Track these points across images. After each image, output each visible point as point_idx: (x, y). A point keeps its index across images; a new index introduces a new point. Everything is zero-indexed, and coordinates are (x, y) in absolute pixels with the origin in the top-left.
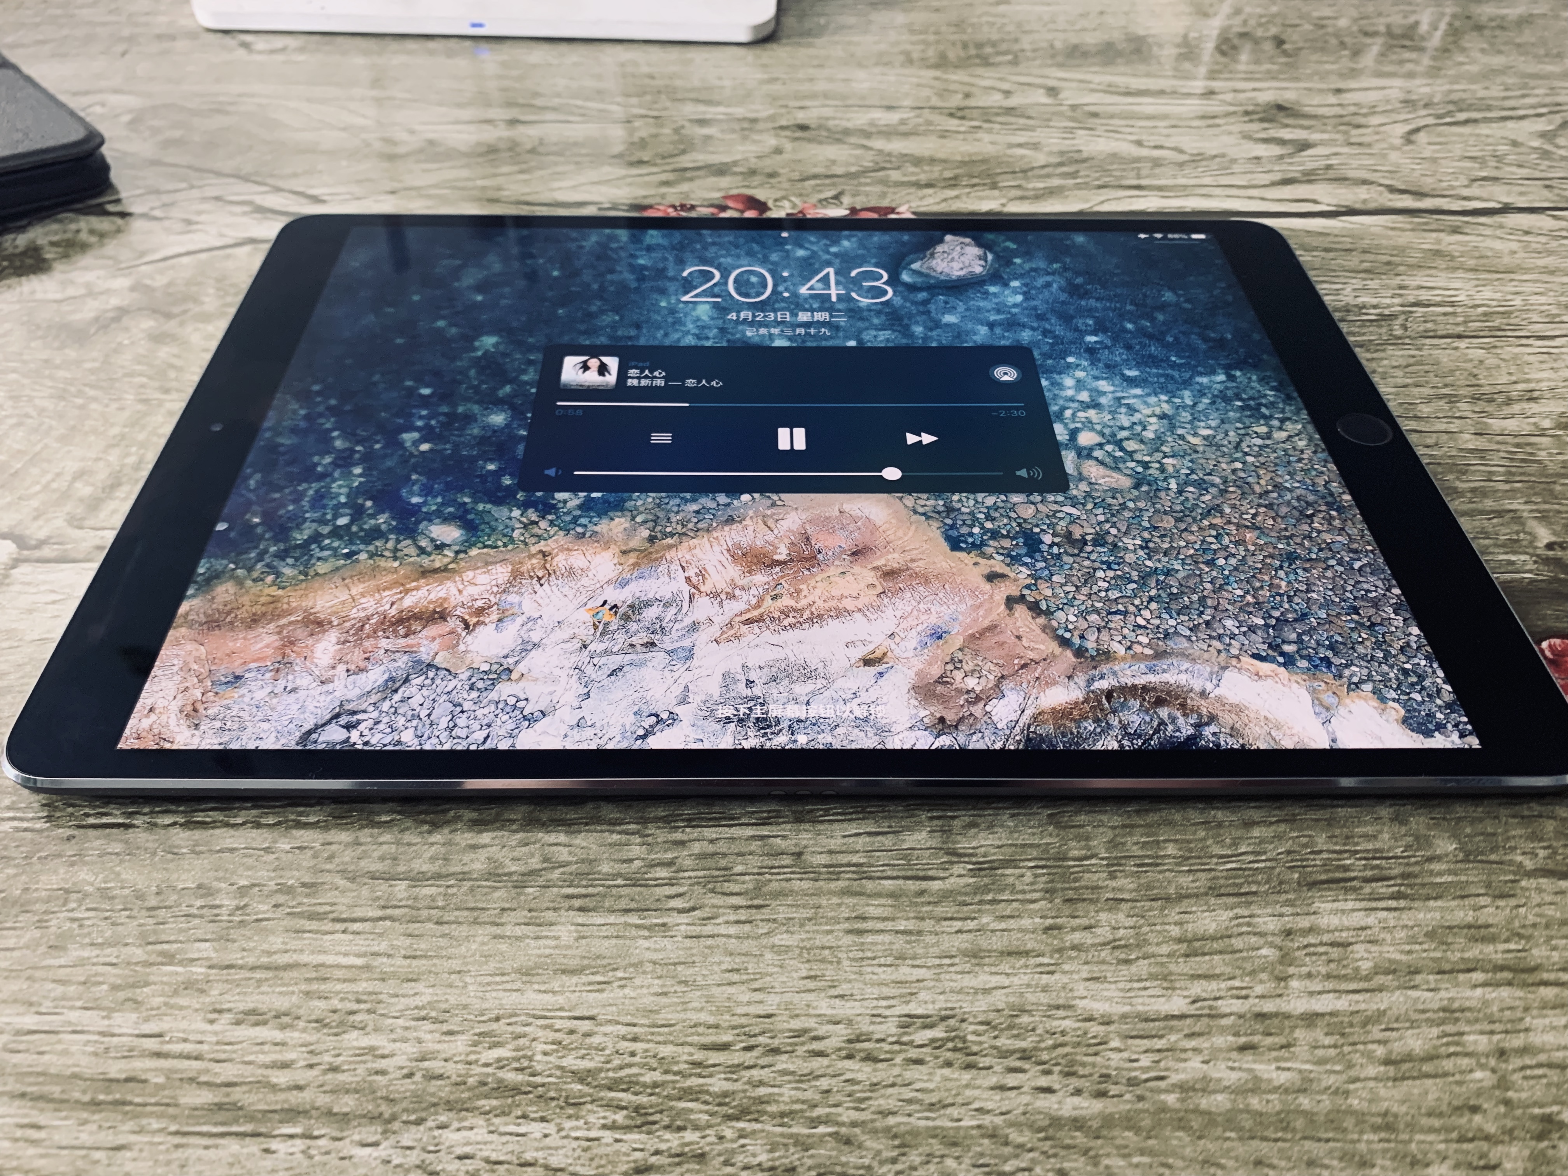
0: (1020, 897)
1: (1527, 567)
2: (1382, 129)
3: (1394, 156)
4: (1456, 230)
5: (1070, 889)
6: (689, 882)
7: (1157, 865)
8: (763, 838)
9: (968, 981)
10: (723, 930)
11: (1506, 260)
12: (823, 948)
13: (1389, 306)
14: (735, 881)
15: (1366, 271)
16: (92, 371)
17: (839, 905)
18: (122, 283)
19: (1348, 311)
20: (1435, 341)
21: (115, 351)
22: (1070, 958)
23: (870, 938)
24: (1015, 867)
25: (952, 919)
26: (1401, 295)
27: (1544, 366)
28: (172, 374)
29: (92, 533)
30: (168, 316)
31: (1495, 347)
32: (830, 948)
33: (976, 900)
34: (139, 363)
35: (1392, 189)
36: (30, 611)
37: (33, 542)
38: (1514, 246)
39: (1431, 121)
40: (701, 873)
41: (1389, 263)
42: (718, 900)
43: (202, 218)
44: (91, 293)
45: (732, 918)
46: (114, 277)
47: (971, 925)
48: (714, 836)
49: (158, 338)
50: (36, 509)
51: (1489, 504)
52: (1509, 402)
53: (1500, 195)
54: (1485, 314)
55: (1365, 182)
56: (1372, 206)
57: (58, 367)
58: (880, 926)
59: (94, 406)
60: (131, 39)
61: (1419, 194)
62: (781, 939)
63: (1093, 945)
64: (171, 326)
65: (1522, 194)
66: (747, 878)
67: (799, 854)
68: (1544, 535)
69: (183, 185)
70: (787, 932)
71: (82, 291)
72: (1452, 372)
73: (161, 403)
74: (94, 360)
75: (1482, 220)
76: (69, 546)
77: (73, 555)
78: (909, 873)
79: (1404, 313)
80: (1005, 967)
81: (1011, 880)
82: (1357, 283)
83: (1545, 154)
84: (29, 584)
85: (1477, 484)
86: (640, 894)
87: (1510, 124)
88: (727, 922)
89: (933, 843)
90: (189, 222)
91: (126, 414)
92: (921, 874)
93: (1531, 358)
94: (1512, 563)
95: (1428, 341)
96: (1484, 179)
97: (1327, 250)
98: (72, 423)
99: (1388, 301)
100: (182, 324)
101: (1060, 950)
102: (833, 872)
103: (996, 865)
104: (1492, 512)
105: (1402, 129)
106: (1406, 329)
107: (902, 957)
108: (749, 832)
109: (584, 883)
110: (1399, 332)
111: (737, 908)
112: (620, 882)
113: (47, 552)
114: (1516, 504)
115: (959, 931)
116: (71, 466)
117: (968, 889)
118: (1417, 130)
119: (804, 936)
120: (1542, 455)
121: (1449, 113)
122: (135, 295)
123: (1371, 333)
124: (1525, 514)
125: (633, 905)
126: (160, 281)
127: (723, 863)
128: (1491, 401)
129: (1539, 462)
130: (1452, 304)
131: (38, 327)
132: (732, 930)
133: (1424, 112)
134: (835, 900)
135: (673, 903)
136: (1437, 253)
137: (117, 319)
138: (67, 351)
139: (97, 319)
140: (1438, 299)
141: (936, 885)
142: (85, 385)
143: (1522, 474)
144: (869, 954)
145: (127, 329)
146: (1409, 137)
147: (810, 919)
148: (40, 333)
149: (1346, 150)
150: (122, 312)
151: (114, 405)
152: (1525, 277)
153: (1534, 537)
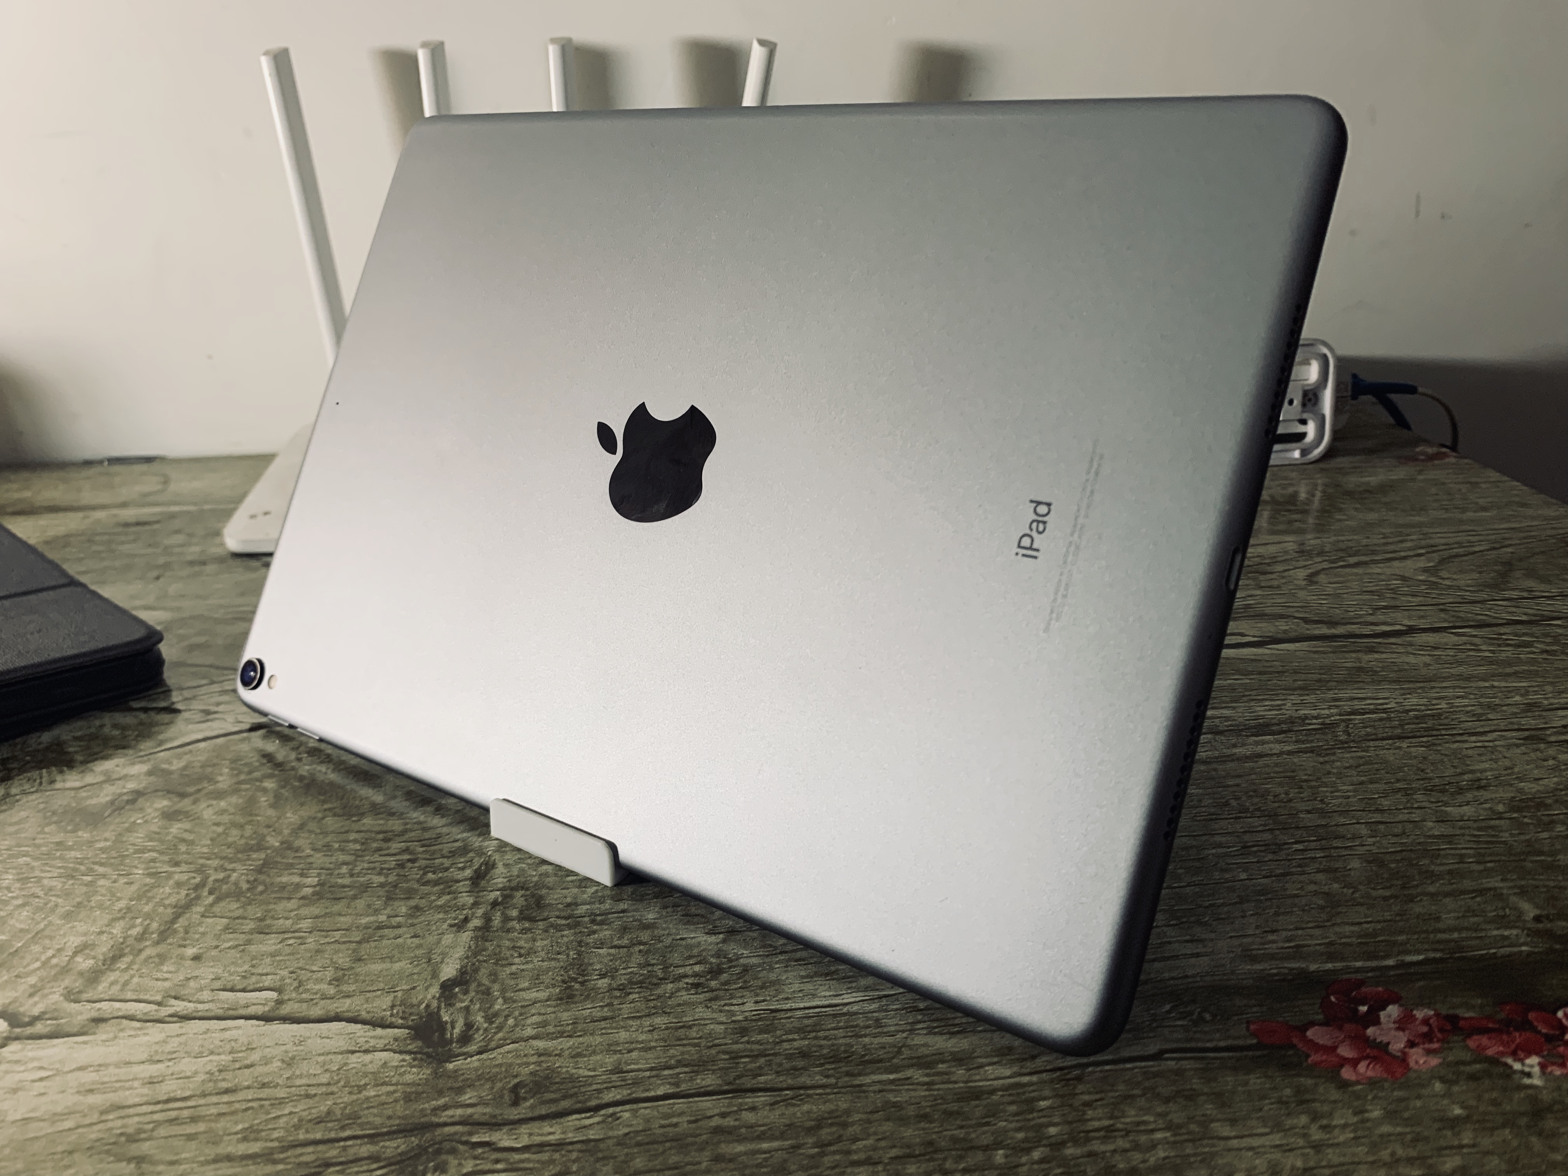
1: (1522, 940)
2: (1286, 574)
3: (1302, 594)
4: (1371, 650)
11: (1424, 671)
13: (1329, 716)
15: (1300, 688)
16: (103, 850)
18: (140, 769)
19: (1293, 723)
20: (1377, 743)
21: (128, 830)
26: (1337, 707)
27: (1483, 758)
28: (183, 848)
29: (89, 1006)
30: (183, 795)
31: (1434, 744)
34: (151, 840)
35: (1306, 621)
36: (15, 1091)
37: (27, 1019)
38: (1427, 659)
39: (1325, 565)
41: (1319, 681)
43: (221, 708)
44: (109, 779)
46: (133, 764)
49: (170, 816)
50: (32, 986)
51: (1468, 884)
52: (1461, 791)
53: (1404, 620)
54: (1417, 717)
55: (1282, 616)
56: (1293, 634)
57: (70, 848)
59: (102, 882)
60: (167, 566)
61: (1332, 624)
64: (185, 804)
65: (1422, 617)
68: (1530, 911)
69: (204, 682)
71: (100, 778)
72: (1400, 769)
73: (170, 875)
74: (106, 840)
75: (1392, 640)
76: (63, 1021)
77: (68, 1029)
79: (1343, 721)
82: (1296, 699)
83: (1434, 585)
84: (17, 1062)
85: (1451, 867)
87: (1396, 564)
90: (207, 712)
91: (134, 888)
93: (1470, 752)
94: (1507, 938)
95: (1372, 743)
96: (1385, 607)
97: (1260, 673)
98: (78, 900)
99: (1327, 712)
100: (195, 802)
104: (1473, 891)
105: (1302, 574)
106: (1349, 734)
110: (1343, 737)
113: (39, 1028)
114: (1494, 882)
116: (74, 941)
118: (1317, 573)
120: (1505, 836)
121: (1341, 559)
122: (152, 779)
123: (1318, 740)
124: (1505, 891)
126: (177, 765)
128: (1443, 791)
129: (1505, 843)
130: (1385, 711)
131: (54, 813)
133: (1319, 559)
136: (1360, 669)
137: (132, 802)
138: (80, 833)
139: (112, 802)
140: (1372, 707)
142: (94, 863)
143: (1490, 855)
145: (141, 809)
146: (1311, 579)
148: (55, 818)
149: (1259, 592)
150: (138, 794)
151: (123, 880)
152: (1444, 685)
153: (1520, 914)
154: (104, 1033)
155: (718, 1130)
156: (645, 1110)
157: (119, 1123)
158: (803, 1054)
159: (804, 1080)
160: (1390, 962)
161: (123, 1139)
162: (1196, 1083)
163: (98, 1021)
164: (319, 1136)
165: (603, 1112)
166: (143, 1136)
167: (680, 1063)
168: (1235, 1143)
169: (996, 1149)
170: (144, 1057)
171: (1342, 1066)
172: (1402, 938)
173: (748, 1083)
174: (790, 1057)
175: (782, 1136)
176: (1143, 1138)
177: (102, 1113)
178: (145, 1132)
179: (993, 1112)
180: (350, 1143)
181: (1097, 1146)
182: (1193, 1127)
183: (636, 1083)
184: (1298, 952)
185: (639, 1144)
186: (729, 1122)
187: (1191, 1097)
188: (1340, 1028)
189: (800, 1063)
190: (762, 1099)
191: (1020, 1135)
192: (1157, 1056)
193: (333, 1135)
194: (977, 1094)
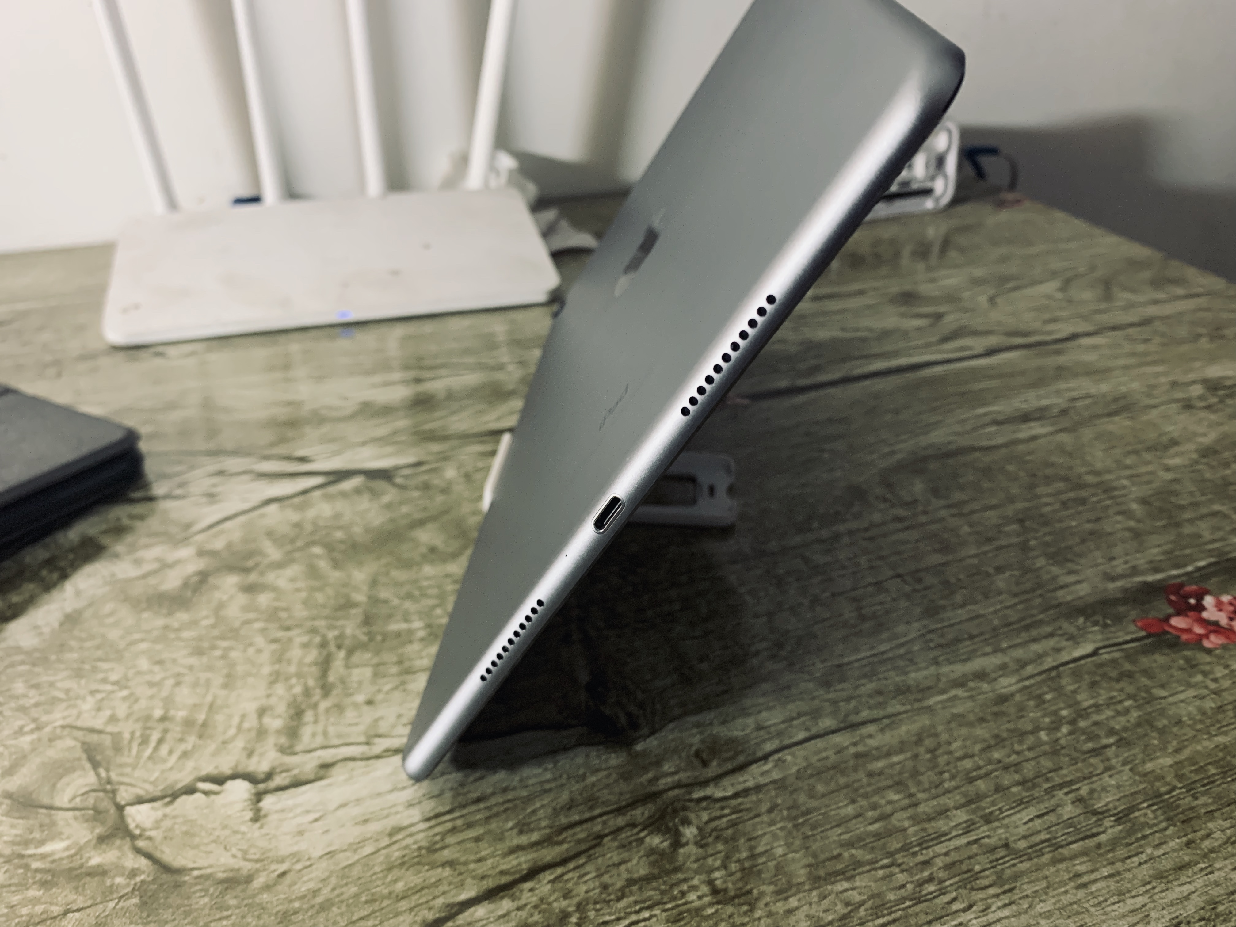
0: (1155, 829)
2: (973, 299)
3: (993, 314)
5: (1178, 814)
6: (953, 888)
7: (1213, 782)
8: (976, 841)
9: (1171, 896)
10: (1001, 914)
12: (1071, 904)
13: (1060, 403)
14: (983, 878)
16: (212, 627)
17: (1058, 871)
20: (1099, 420)
21: (220, 607)
22: (1215, 859)
23: (1093, 888)
24: (1138, 810)
25: (1130, 857)
26: (1061, 397)
28: (283, 614)
29: (307, 756)
30: (246, 570)
31: (1133, 416)
32: (1075, 903)
33: (1133, 839)
34: (248, 612)
35: (1006, 334)
37: (262, 776)
38: (1095, 356)
40: (956, 879)
42: (981, 895)
43: (219, 490)
44: (165, 566)
45: (1000, 904)
46: (174, 549)
47: (1143, 857)
48: (944, 850)
49: (250, 589)
51: (1204, 510)
52: (1166, 447)
53: (1066, 329)
54: (1113, 401)
55: (988, 332)
56: (1003, 345)
57: (179, 630)
58: (1093, 877)
59: (233, 654)
62: (1041, 908)
63: (1220, 846)
64: (253, 577)
66: (987, 873)
67: (1006, 846)
70: (1041, 901)
71: (155, 566)
72: (1123, 436)
73: (290, 640)
74: (206, 618)
76: (294, 772)
78: (1081, 835)
79: (1070, 406)
80: (1183, 879)
81: (1142, 819)
83: (1070, 301)
85: (1189, 500)
86: (928, 907)
88: (999, 908)
89: (1078, 811)
90: (210, 495)
91: (267, 654)
92: (1089, 833)
95: (1096, 420)
96: (1050, 320)
98: (224, 672)
99: (1056, 401)
100: (262, 574)
101: (1205, 856)
102: (1035, 851)
103: (1126, 812)
104: (1210, 515)
105: (984, 298)
107: (1121, 893)
108: (964, 840)
109: (885, 912)
110: (1077, 418)
111: (997, 896)
112: (908, 903)
113: (278, 780)
115: (1140, 864)
116: (251, 707)
117: (1123, 835)
118: (992, 298)
119: (1053, 900)
122: (205, 560)
125: (930, 917)
126: (219, 545)
127: (964, 867)
130: (1091, 398)
131: (139, 601)
132: (1006, 912)
133: (987, 286)
134: (1053, 869)
135: (956, 906)
136: (1060, 368)
137: (203, 582)
138: (178, 615)
139: (186, 585)
141: (1103, 838)
142: (214, 639)
144: (1101, 899)
145: (217, 588)
146: (992, 303)
147: (1048, 887)
148: (143, 606)
149: (963, 315)
150: (204, 575)
151: (251, 650)
154: (338, 774)
155: (857, 756)
156: (800, 751)
157: (409, 841)
158: (879, 692)
159: (890, 710)
160: (1190, 569)
161: (424, 852)
162: (1128, 666)
163: (326, 766)
164: (577, 818)
165: (771, 759)
166: (438, 846)
167: (800, 715)
168: (1171, 700)
169: (1039, 732)
170: (388, 787)
171: (1201, 640)
172: (1187, 551)
173: (854, 719)
174: (870, 696)
175: (901, 751)
176: (1119, 707)
177: (390, 835)
178: (436, 843)
179: (1021, 709)
180: (605, 818)
181: (1095, 718)
182: (1144, 695)
183: (780, 734)
184: (1135, 571)
185: (811, 776)
186: (860, 748)
187: (1130, 675)
188: (1186, 616)
189: (881, 699)
190: (871, 729)
191: (1047, 720)
192: (1095, 653)
193: (587, 815)
194: (1003, 699)
